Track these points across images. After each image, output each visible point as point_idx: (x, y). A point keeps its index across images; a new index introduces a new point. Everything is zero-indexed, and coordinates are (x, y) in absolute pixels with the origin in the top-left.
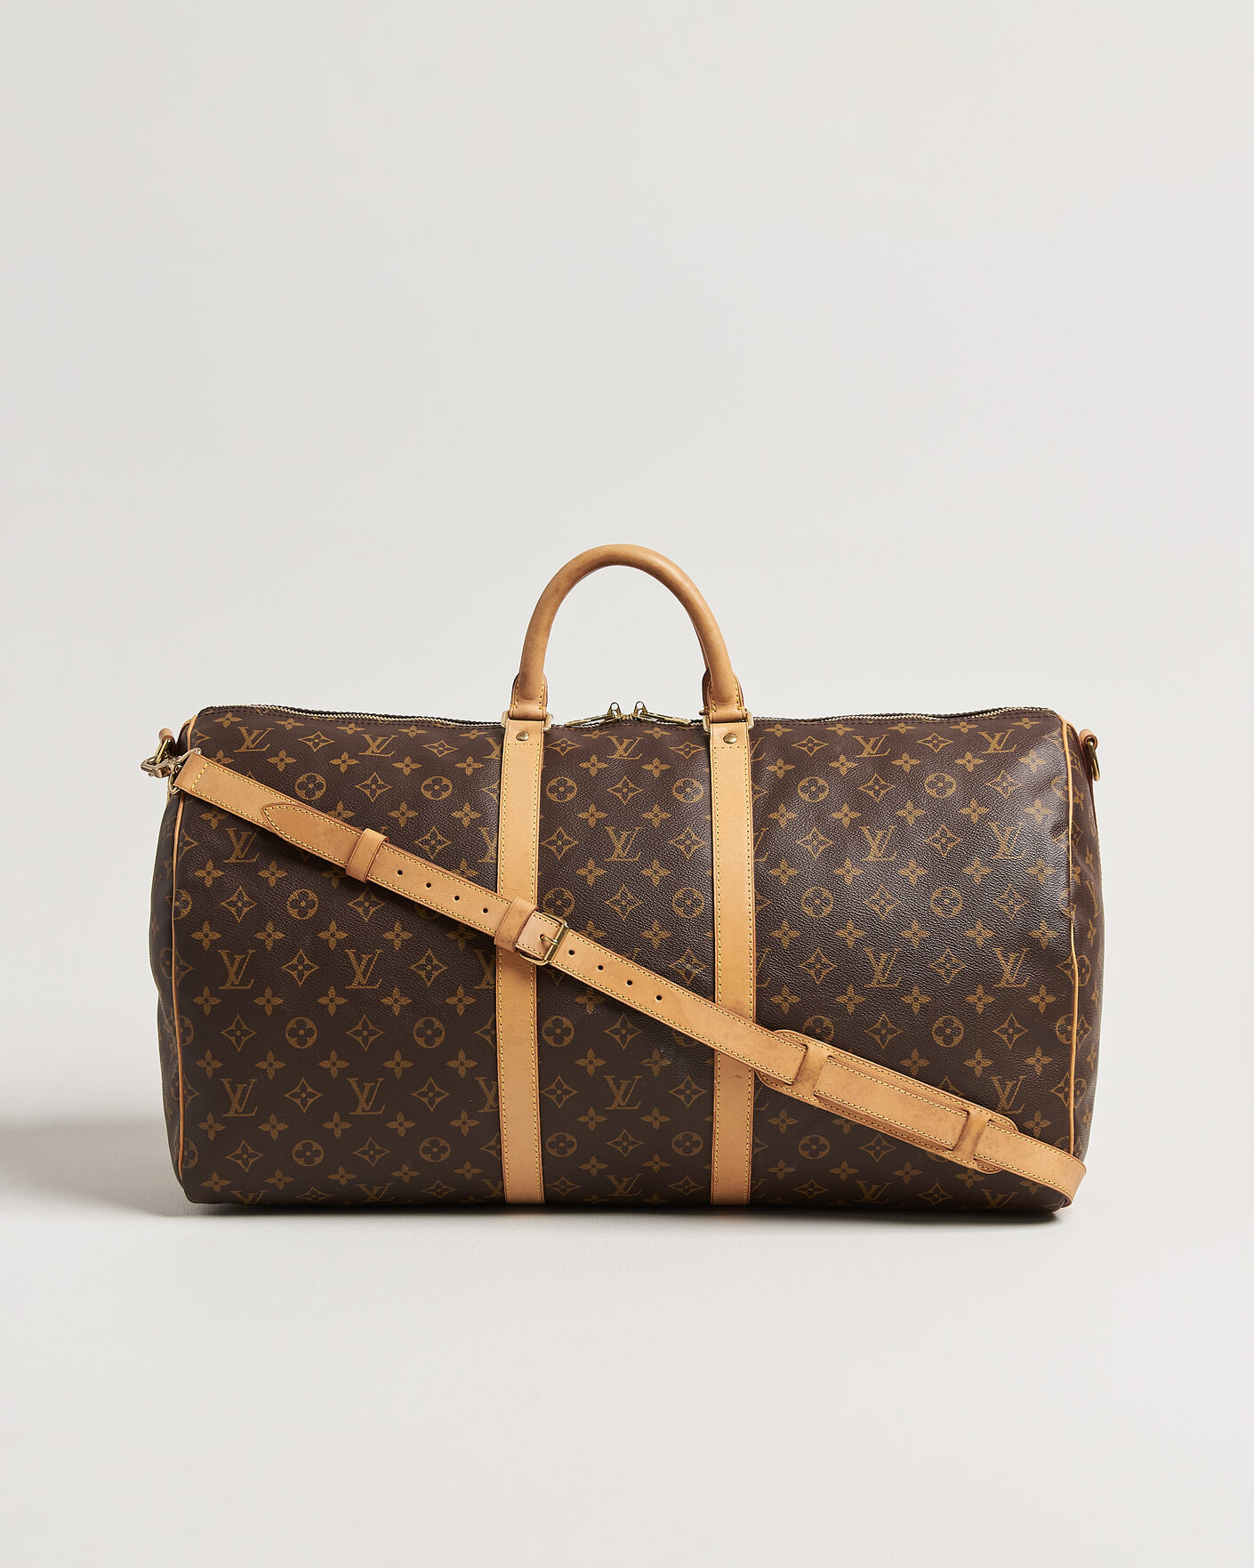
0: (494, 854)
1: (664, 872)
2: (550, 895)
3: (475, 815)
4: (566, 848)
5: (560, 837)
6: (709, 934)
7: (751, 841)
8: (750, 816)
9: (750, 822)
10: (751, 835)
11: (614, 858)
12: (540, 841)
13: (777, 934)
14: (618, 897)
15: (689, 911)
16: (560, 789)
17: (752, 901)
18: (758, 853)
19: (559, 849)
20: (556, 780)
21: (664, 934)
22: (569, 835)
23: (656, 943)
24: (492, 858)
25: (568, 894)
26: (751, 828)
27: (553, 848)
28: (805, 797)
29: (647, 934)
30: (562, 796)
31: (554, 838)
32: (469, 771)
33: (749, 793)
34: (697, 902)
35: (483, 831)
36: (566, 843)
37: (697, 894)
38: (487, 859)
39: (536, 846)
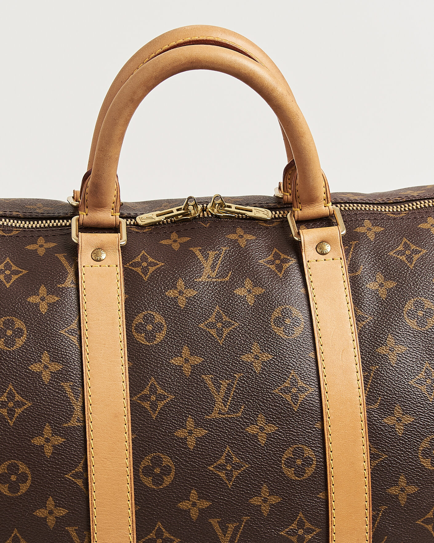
0: (80, 414)
1: (271, 429)
2: (146, 462)
3: (56, 367)
4: (161, 405)
5: (153, 390)
6: (321, 495)
7: (361, 384)
8: (357, 351)
9: (358, 359)
10: (360, 375)
11: (214, 415)
12: (130, 396)
13: (394, 491)
14: (222, 461)
15: (300, 472)
16: (148, 327)
17: (366, 457)
18: (370, 399)
19: (154, 406)
20: (141, 315)
21: (274, 500)
22: (163, 388)
23: (265, 509)
24: (79, 421)
25: (167, 460)
26: (359, 367)
27: (147, 405)
28: (412, 323)
29: (256, 501)
30: (150, 337)
31: (146, 391)
32: (44, 308)
33: (353, 321)
34: (307, 462)
35: (67, 386)
36: (161, 398)
37: (308, 452)
38: (74, 423)
39: (127, 403)
